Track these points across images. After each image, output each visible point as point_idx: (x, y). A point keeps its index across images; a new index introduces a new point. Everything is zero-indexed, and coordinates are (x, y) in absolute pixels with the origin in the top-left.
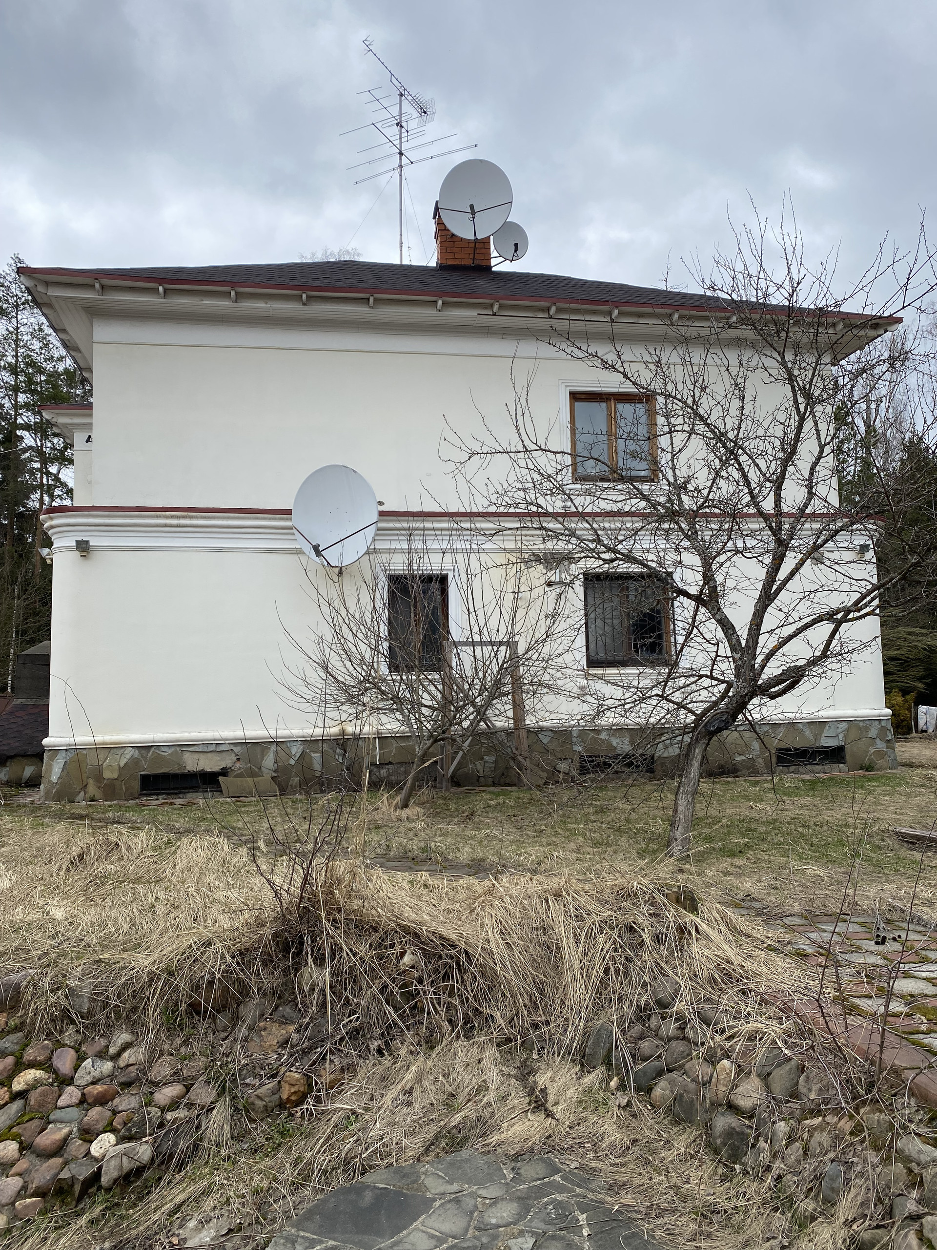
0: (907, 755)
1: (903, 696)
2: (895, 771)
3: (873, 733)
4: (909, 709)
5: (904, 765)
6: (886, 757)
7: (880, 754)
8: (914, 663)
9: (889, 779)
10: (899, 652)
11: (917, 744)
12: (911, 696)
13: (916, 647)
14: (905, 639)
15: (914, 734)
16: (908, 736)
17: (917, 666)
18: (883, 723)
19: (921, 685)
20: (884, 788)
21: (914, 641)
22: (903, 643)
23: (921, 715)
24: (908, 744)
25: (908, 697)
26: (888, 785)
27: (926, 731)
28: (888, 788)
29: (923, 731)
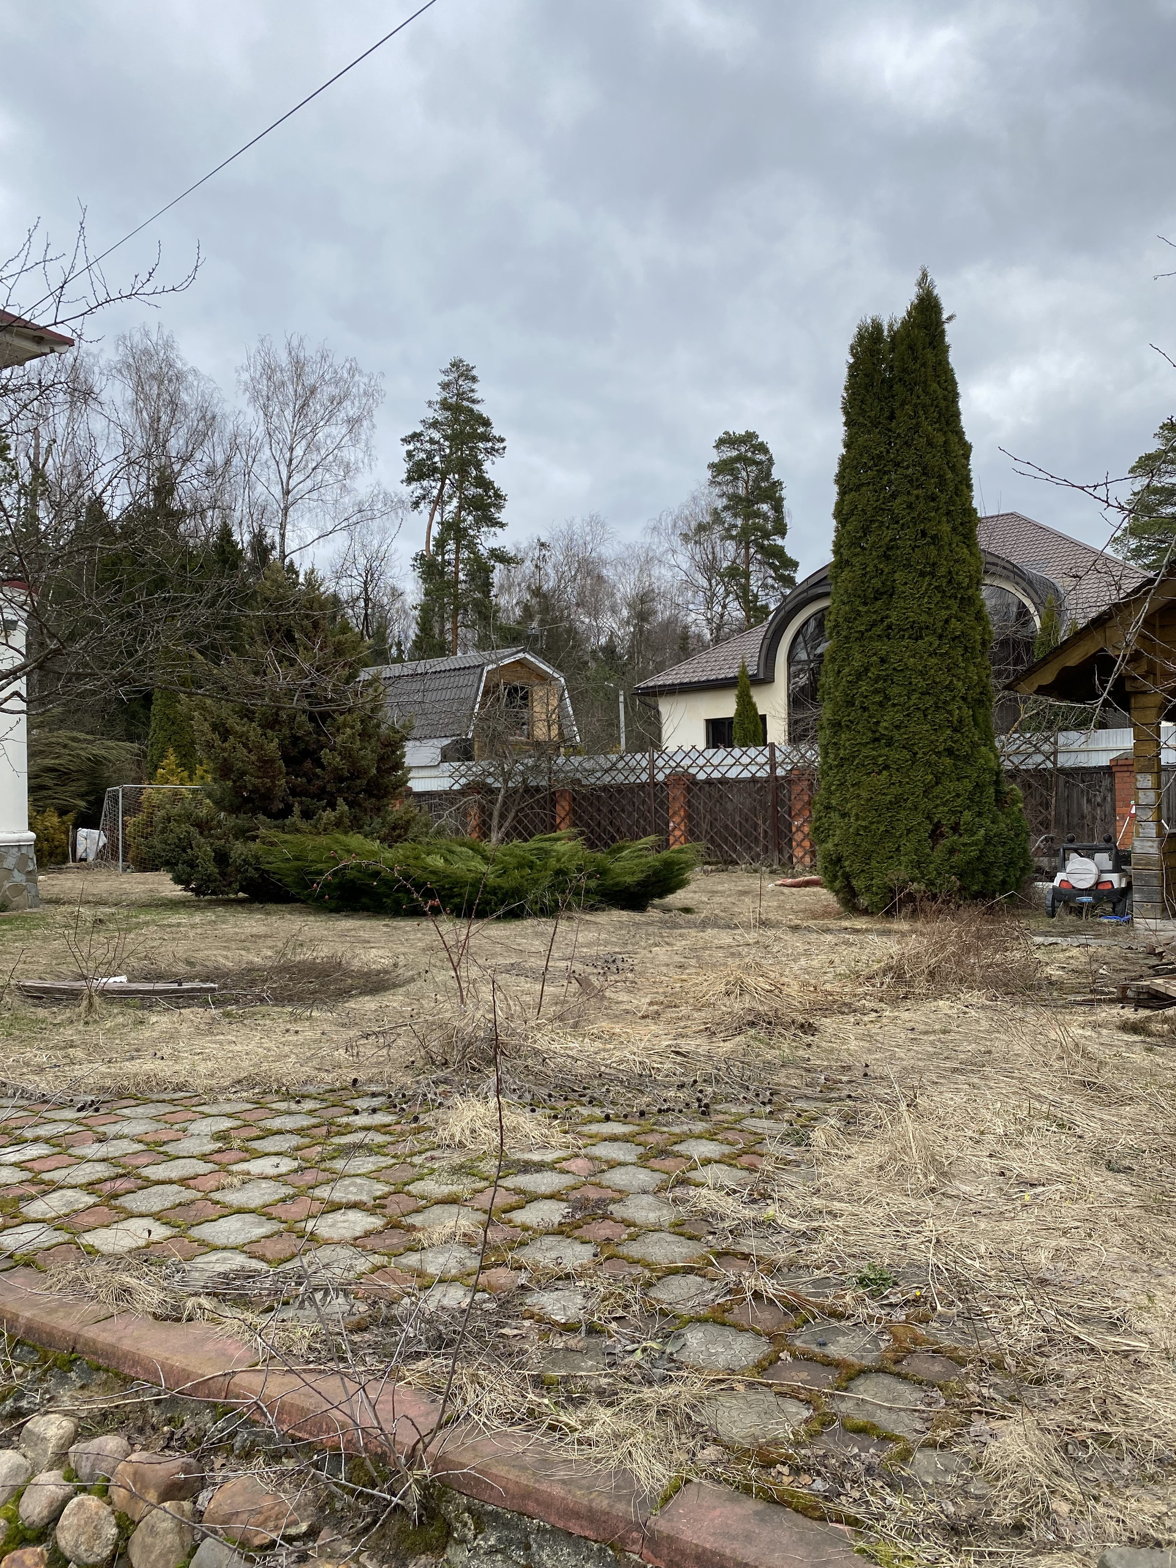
0: (56, 890)
1: (60, 816)
2: (35, 910)
3: (10, 862)
4: (66, 833)
5: (50, 902)
6: (25, 893)
7: (18, 889)
8: (75, 776)
9: (25, 921)
10: (57, 761)
11: (72, 876)
12: (71, 816)
13: (78, 756)
14: (65, 746)
15: (71, 864)
16: (64, 866)
17: (78, 780)
18: (24, 851)
19: (83, 804)
20: (16, 932)
21: (76, 748)
22: (63, 751)
23: (80, 839)
24: (61, 876)
25: (65, 818)
26: (23, 928)
27: (85, 860)
28: (21, 932)
29: (81, 860)
